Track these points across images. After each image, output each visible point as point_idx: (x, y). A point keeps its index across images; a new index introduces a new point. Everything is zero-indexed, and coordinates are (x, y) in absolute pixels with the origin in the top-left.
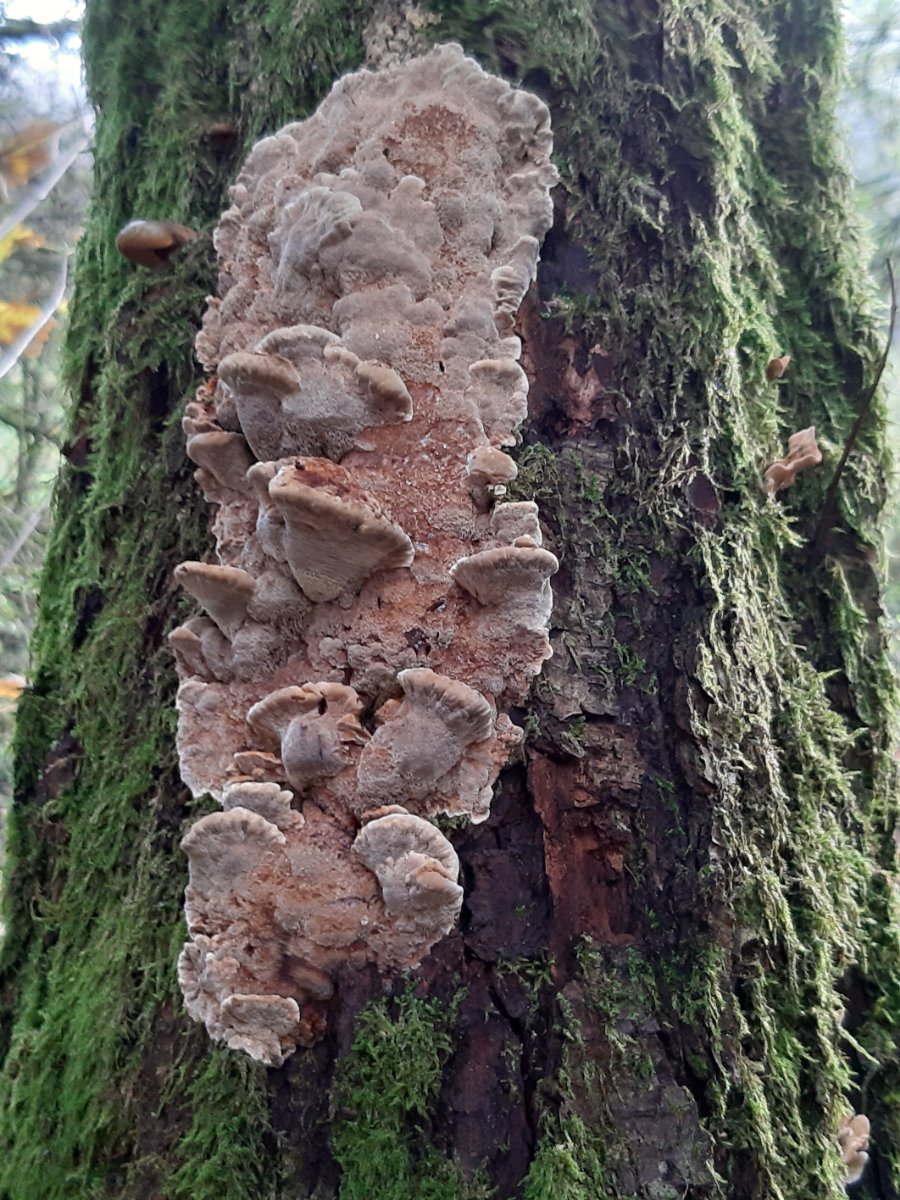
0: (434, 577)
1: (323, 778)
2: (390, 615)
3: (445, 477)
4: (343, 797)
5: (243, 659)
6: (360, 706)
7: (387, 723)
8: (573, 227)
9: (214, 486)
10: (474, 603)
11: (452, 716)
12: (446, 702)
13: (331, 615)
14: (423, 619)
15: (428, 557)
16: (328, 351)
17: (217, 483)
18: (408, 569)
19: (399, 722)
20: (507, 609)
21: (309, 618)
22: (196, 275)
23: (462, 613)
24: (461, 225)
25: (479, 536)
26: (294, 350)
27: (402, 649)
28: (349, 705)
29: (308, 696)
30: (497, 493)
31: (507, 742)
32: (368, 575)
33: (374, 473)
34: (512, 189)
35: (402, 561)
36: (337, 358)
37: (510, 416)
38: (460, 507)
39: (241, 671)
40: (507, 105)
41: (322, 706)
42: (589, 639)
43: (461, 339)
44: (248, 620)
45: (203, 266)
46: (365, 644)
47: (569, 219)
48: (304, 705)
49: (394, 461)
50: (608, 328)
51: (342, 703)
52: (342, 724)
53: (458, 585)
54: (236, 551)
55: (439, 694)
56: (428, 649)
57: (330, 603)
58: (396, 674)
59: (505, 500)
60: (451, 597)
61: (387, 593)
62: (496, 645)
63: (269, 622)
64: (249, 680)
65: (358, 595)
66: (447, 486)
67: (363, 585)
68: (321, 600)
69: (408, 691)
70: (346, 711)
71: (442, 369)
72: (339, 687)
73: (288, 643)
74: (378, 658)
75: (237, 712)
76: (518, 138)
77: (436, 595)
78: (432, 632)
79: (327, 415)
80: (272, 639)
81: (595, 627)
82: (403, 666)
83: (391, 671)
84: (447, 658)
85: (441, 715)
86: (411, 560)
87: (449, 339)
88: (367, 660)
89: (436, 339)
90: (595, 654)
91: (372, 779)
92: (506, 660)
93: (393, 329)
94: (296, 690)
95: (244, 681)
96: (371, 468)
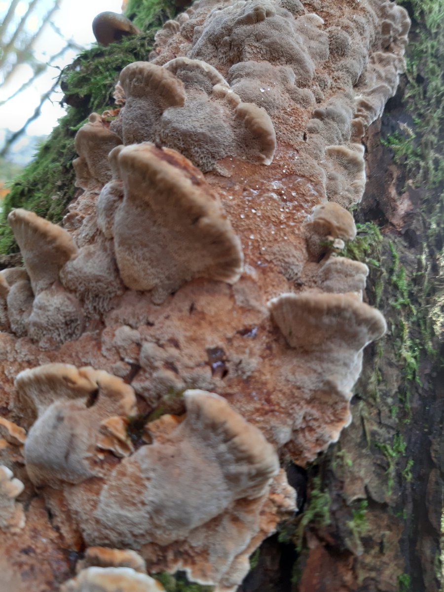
0: (253, 303)
1: (62, 482)
2: (198, 324)
3: (288, 218)
4: (77, 513)
5: (36, 319)
6: (133, 413)
7: (156, 444)
8: (407, 102)
9: (85, 175)
10: (282, 341)
11: (234, 468)
12: (234, 449)
13: (139, 305)
14: (229, 340)
15: (254, 282)
16: (217, 87)
17: (88, 173)
18: (230, 286)
19: (169, 449)
20: (321, 360)
21: (117, 301)
22: (135, 49)
23: (269, 348)
24: (343, 55)
25: (303, 280)
26: (190, 74)
27: (198, 365)
28: (122, 407)
29: (82, 382)
30: (336, 245)
31: (280, 506)
32: (188, 278)
33: (225, 193)
34: (376, 60)
35: (228, 276)
36: (222, 95)
37: (349, 195)
38: (295, 247)
39: (32, 330)
40: (388, 9)
41: (93, 396)
42: (379, 414)
43: (326, 124)
44: (58, 283)
45: (143, 45)
46: (161, 346)
47: (407, 96)
48: (73, 390)
49: (245, 190)
50: (421, 171)
51: (116, 401)
52: (105, 428)
53: (272, 319)
54: (78, 224)
55: (228, 437)
56: (225, 373)
57: (142, 293)
58: (184, 390)
59: (341, 255)
60: (262, 328)
61: (204, 302)
62: (297, 393)
63: (75, 291)
64: (37, 341)
65: (173, 294)
66: (288, 226)
67: (181, 287)
68: (134, 287)
69: (191, 416)
70: (114, 412)
71: (305, 138)
72: (118, 384)
73: (88, 318)
74: (170, 365)
75: (13, 369)
76: (389, 32)
77: (249, 320)
78: (234, 357)
79: (200, 130)
80: (71, 309)
81: (386, 404)
82: (193, 384)
83: (180, 385)
84: (243, 389)
85: (222, 462)
86: (235, 279)
87: (317, 120)
88: (158, 364)
89: (305, 117)
90: (382, 431)
91: (115, 510)
92: (302, 413)
93: (276, 92)
94: (70, 370)
95: (33, 341)
96: (223, 188)
